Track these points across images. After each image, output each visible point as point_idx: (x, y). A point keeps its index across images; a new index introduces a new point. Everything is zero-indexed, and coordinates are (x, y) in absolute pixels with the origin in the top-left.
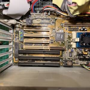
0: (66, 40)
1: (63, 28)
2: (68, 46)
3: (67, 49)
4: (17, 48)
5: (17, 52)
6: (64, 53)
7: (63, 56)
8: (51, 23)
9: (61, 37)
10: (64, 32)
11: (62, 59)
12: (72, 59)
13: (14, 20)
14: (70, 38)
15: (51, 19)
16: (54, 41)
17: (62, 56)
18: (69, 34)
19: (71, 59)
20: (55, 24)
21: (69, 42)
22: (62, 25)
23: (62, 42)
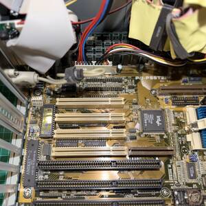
0: (170, 129)
1: (158, 99)
2: (181, 146)
3: (178, 155)
4: (32, 158)
5: (31, 169)
6: (172, 168)
7: (171, 178)
8: (127, 88)
9: (158, 122)
10: (163, 110)
11: (168, 186)
12: (197, 184)
13: (33, 73)
14: (180, 123)
15: (126, 80)
16: (139, 134)
17: (167, 178)
18: (176, 113)
19: (195, 186)
20: (136, 90)
21: (179, 135)
22: (155, 93)
23: (161, 136)
